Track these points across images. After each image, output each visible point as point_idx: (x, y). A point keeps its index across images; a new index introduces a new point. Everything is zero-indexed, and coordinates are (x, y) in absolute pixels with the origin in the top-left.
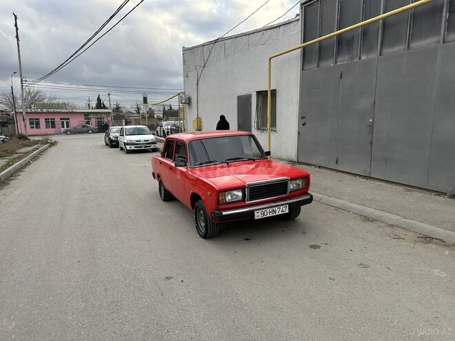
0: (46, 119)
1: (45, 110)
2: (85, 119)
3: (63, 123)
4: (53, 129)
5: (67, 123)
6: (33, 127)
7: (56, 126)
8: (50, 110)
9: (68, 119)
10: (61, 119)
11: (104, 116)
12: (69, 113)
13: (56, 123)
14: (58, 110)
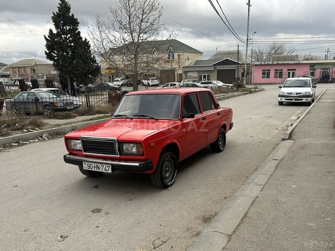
0: (276, 70)
1: (275, 63)
2: (310, 69)
3: (289, 73)
4: (281, 79)
5: (293, 73)
6: (265, 77)
7: (283, 76)
8: (280, 62)
9: (295, 70)
10: (288, 70)
11: (330, 66)
12: (296, 64)
13: (283, 73)
14: (287, 62)
